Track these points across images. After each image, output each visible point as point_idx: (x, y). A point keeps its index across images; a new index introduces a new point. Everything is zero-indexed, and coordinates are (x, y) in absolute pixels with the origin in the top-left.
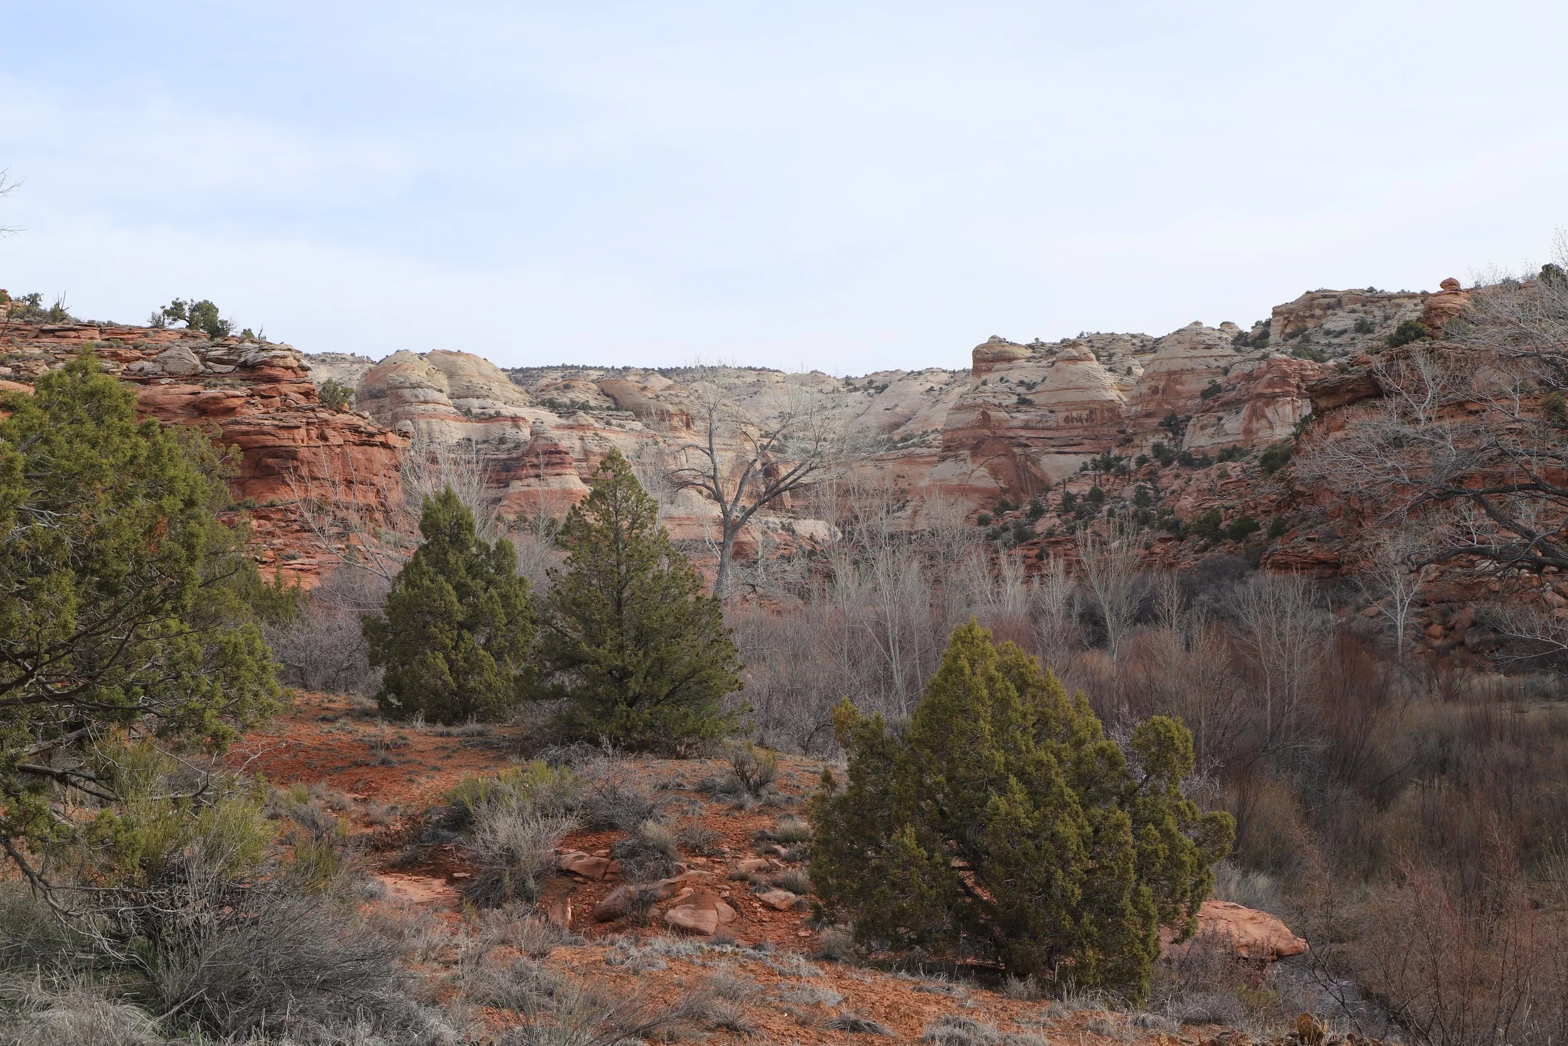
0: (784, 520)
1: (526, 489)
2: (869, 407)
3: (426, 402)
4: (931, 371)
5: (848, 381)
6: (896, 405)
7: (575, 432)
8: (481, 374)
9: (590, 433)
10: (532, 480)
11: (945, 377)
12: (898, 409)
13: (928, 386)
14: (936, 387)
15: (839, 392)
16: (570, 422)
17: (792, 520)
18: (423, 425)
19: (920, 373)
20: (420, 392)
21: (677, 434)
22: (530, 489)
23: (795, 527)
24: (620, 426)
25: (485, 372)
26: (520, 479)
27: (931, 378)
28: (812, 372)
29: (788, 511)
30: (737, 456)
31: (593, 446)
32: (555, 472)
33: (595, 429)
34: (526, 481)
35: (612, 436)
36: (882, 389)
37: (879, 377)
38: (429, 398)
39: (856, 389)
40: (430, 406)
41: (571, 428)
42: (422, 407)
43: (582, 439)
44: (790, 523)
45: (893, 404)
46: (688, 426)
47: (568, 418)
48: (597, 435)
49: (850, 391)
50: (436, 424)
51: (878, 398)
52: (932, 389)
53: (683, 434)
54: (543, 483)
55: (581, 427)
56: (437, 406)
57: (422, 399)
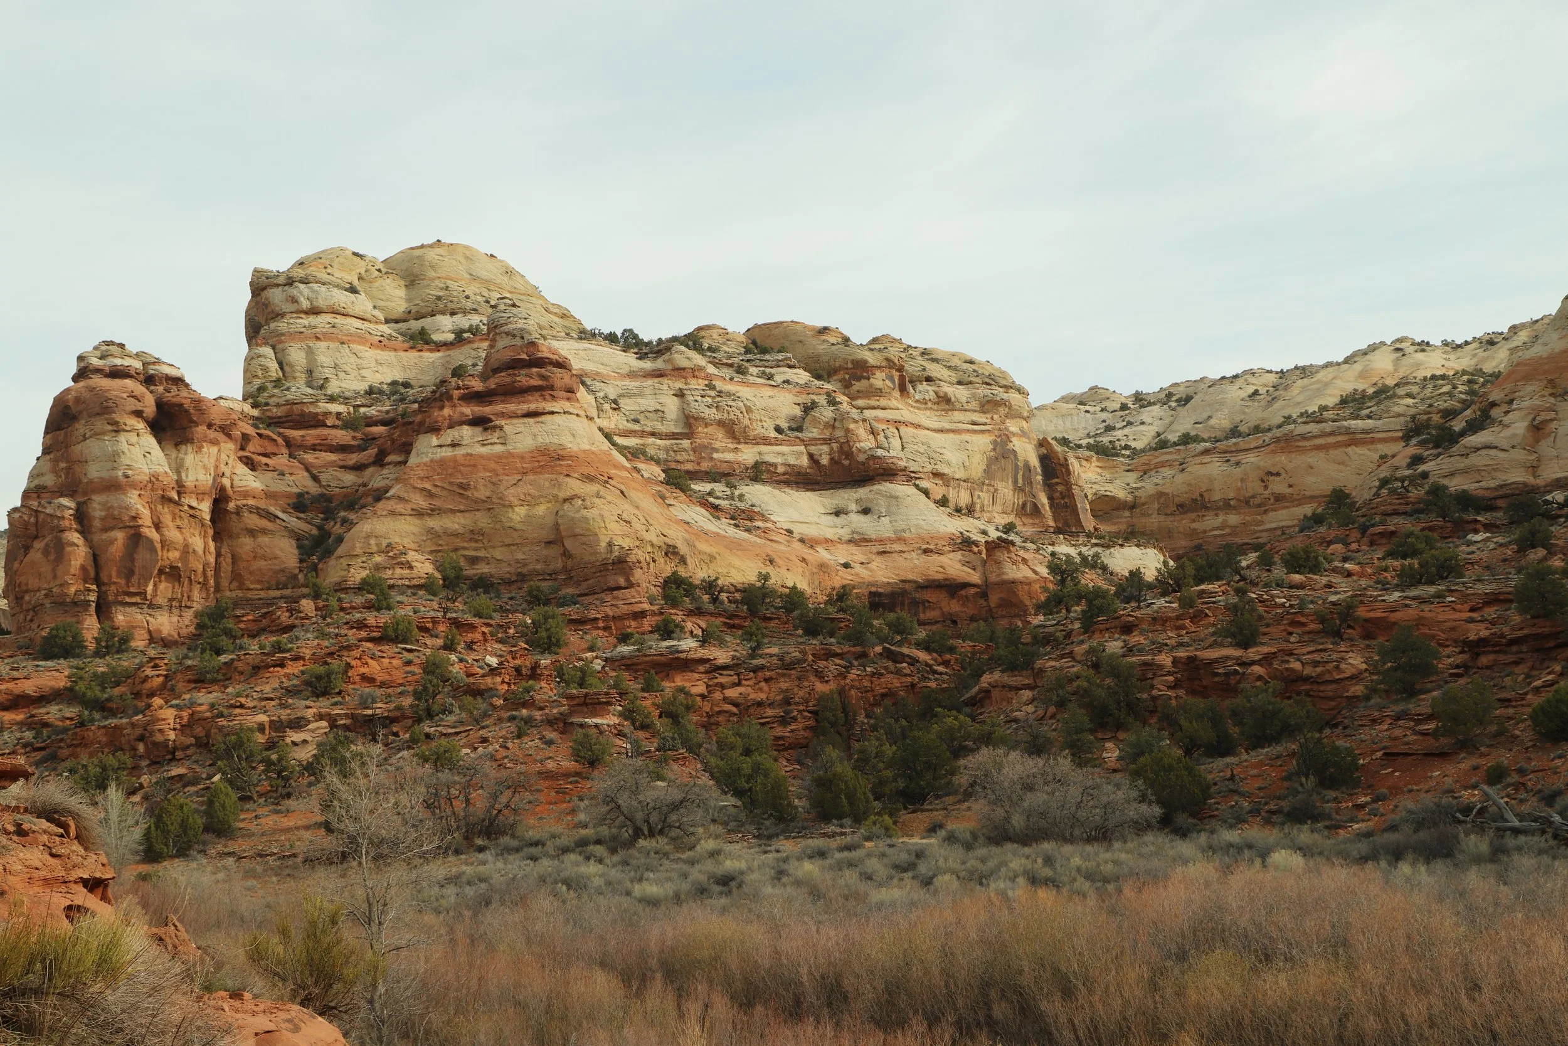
0: (1084, 549)
1: (448, 453)
2: (1172, 423)
3: (315, 311)
4: (1251, 372)
5: (1138, 398)
6: (1210, 417)
7: (665, 381)
8: (474, 278)
9: (697, 384)
10: (466, 431)
11: (1272, 378)
12: (1213, 422)
13: (1251, 390)
14: (1262, 391)
15: (1129, 408)
16: (659, 364)
17: (1099, 550)
18: (297, 355)
19: (1236, 377)
20: (303, 292)
21: (883, 402)
22: (460, 452)
23: (1106, 560)
24: (762, 375)
25: (484, 274)
26: (435, 430)
27: (1253, 380)
28: (1091, 389)
29: (1089, 536)
30: (995, 443)
31: (701, 407)
32: (525, 407)
33: (709, 377)
34: (449, 436)
35: (745, 392)
36: (1186, 400)
37: (1181, 389)
38: (321, 303)
39: (1150, 404)
40: (321, 322)
41: (659, 374)
42: (306, 321)
43: (680, 394)
44: (1097, 555)
45: (1205, 415)
46: (903, 389)
47: (655, 358)
48: (711, 387)
49: (1142, 406)
50: (325, 353)
51: (1183, 411)
52: (1256, 393)
53: (894, 403)
54: (494, 437)
55: (679, 371)
56: (339, 320)
57: (305, 304)
